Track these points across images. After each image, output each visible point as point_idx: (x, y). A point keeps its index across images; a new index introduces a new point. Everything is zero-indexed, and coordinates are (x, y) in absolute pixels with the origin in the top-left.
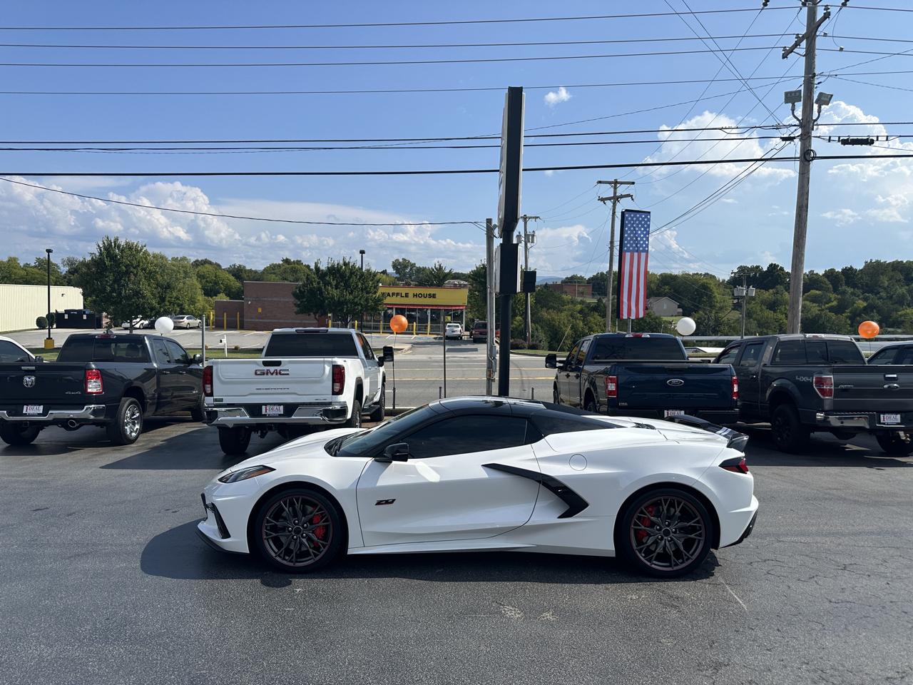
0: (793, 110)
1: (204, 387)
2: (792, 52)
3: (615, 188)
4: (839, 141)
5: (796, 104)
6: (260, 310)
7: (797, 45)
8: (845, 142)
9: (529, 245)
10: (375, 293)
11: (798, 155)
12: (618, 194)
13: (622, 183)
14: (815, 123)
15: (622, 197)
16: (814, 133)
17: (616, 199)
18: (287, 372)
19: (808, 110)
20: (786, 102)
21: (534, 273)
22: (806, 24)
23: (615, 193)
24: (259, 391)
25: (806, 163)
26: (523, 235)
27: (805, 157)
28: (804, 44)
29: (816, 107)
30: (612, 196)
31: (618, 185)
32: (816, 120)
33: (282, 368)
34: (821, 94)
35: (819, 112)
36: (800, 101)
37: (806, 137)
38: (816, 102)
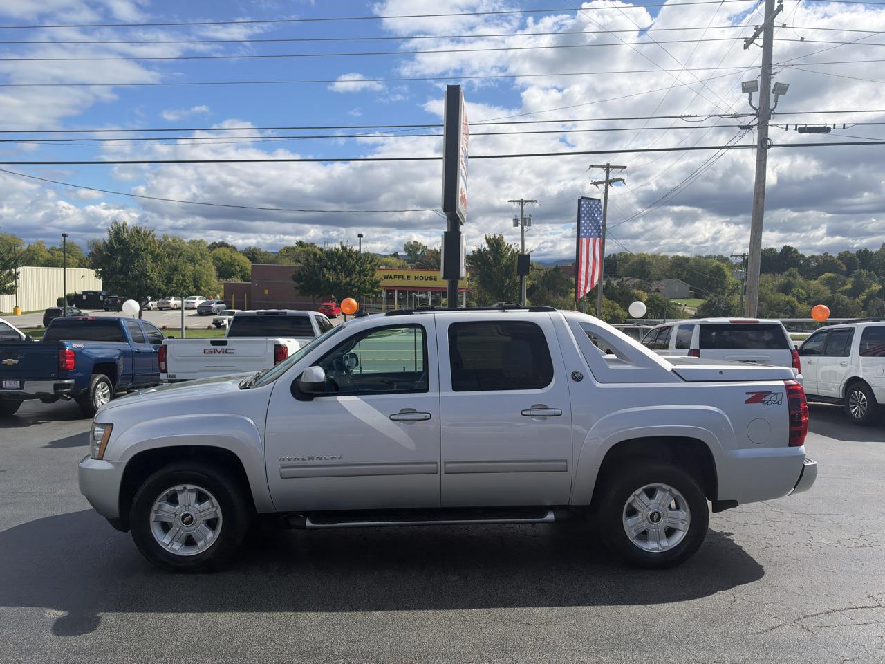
0: (750, 99)
1: (159, 364)
2: (752, 42)
3: (608, 173)
4: (796, 129)
5: (753, 93)
6: (266, 292)
7: (756, 36)
8: (802, 130)
9: (525, 228)
10: (373, 275)
11: (756, 143)
12: (610, 178)
13: (614, 167)
14: (773, 112)
15: (614, 180)
16: (770, 122)
17: (608, 182)
18: (232, 351)
19: (765, 98)
20: (744, 92)
21: (528, 256)
22: (764, 15)
23: (607, 177)
24: (208, 368)
25: (764, 150)
26: (519, 218)
27: (762, 147)
28: (762, 35)
29: (772, 96)
30: (605, 179)
31: (610, 169)
32: (773, 109)
33: (229, 347)
34: (777, 83)
35: (776, 102)
36: (757, 91)
37: (763, 127)
38: (773, 92)
